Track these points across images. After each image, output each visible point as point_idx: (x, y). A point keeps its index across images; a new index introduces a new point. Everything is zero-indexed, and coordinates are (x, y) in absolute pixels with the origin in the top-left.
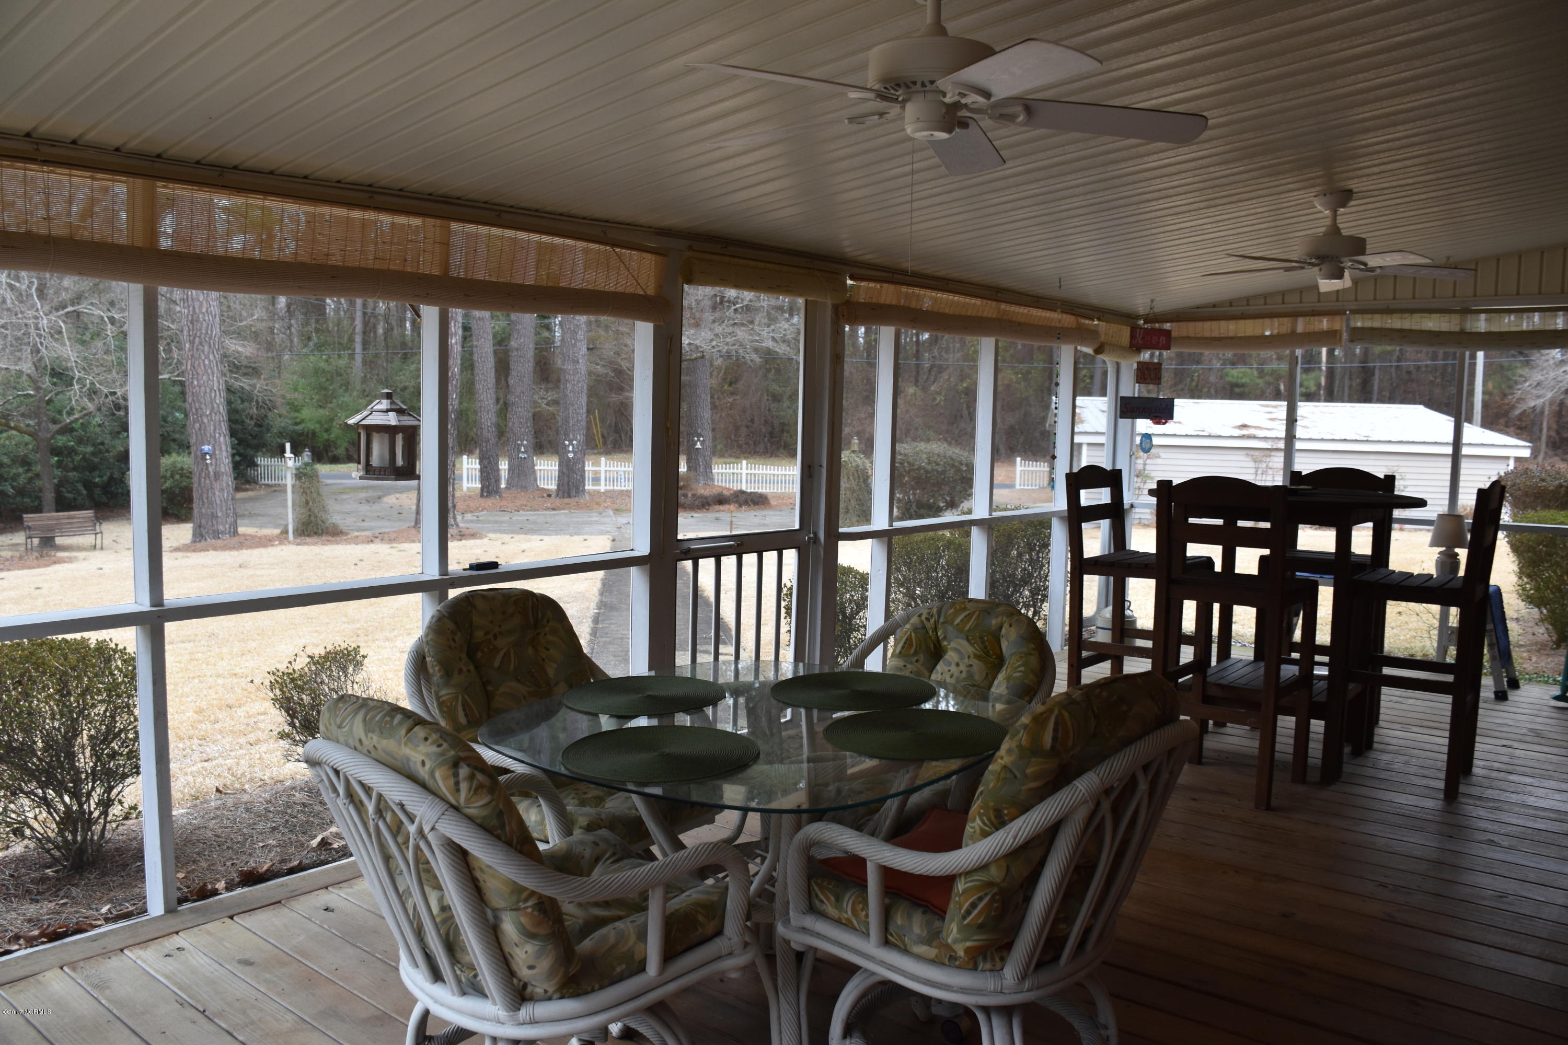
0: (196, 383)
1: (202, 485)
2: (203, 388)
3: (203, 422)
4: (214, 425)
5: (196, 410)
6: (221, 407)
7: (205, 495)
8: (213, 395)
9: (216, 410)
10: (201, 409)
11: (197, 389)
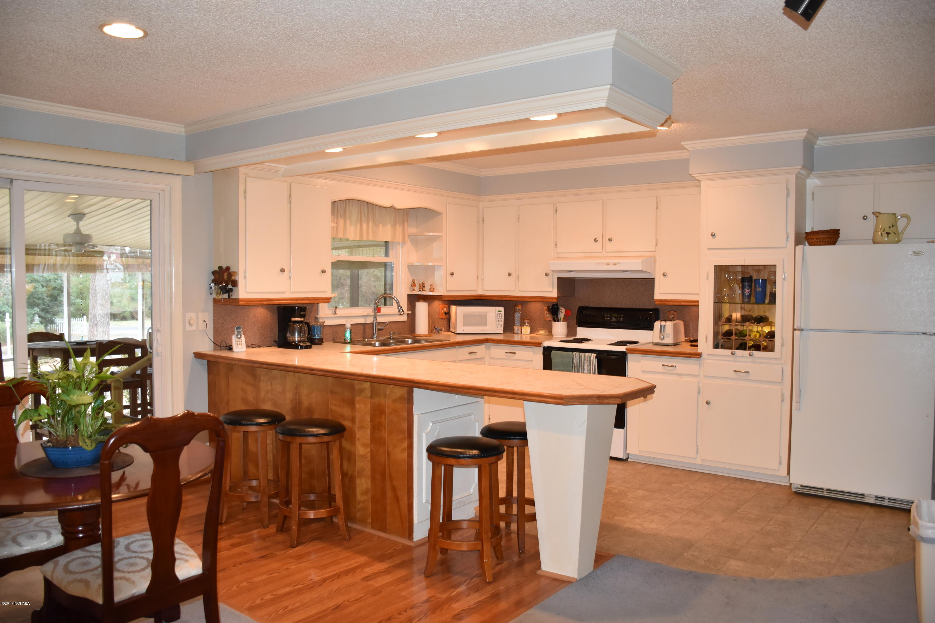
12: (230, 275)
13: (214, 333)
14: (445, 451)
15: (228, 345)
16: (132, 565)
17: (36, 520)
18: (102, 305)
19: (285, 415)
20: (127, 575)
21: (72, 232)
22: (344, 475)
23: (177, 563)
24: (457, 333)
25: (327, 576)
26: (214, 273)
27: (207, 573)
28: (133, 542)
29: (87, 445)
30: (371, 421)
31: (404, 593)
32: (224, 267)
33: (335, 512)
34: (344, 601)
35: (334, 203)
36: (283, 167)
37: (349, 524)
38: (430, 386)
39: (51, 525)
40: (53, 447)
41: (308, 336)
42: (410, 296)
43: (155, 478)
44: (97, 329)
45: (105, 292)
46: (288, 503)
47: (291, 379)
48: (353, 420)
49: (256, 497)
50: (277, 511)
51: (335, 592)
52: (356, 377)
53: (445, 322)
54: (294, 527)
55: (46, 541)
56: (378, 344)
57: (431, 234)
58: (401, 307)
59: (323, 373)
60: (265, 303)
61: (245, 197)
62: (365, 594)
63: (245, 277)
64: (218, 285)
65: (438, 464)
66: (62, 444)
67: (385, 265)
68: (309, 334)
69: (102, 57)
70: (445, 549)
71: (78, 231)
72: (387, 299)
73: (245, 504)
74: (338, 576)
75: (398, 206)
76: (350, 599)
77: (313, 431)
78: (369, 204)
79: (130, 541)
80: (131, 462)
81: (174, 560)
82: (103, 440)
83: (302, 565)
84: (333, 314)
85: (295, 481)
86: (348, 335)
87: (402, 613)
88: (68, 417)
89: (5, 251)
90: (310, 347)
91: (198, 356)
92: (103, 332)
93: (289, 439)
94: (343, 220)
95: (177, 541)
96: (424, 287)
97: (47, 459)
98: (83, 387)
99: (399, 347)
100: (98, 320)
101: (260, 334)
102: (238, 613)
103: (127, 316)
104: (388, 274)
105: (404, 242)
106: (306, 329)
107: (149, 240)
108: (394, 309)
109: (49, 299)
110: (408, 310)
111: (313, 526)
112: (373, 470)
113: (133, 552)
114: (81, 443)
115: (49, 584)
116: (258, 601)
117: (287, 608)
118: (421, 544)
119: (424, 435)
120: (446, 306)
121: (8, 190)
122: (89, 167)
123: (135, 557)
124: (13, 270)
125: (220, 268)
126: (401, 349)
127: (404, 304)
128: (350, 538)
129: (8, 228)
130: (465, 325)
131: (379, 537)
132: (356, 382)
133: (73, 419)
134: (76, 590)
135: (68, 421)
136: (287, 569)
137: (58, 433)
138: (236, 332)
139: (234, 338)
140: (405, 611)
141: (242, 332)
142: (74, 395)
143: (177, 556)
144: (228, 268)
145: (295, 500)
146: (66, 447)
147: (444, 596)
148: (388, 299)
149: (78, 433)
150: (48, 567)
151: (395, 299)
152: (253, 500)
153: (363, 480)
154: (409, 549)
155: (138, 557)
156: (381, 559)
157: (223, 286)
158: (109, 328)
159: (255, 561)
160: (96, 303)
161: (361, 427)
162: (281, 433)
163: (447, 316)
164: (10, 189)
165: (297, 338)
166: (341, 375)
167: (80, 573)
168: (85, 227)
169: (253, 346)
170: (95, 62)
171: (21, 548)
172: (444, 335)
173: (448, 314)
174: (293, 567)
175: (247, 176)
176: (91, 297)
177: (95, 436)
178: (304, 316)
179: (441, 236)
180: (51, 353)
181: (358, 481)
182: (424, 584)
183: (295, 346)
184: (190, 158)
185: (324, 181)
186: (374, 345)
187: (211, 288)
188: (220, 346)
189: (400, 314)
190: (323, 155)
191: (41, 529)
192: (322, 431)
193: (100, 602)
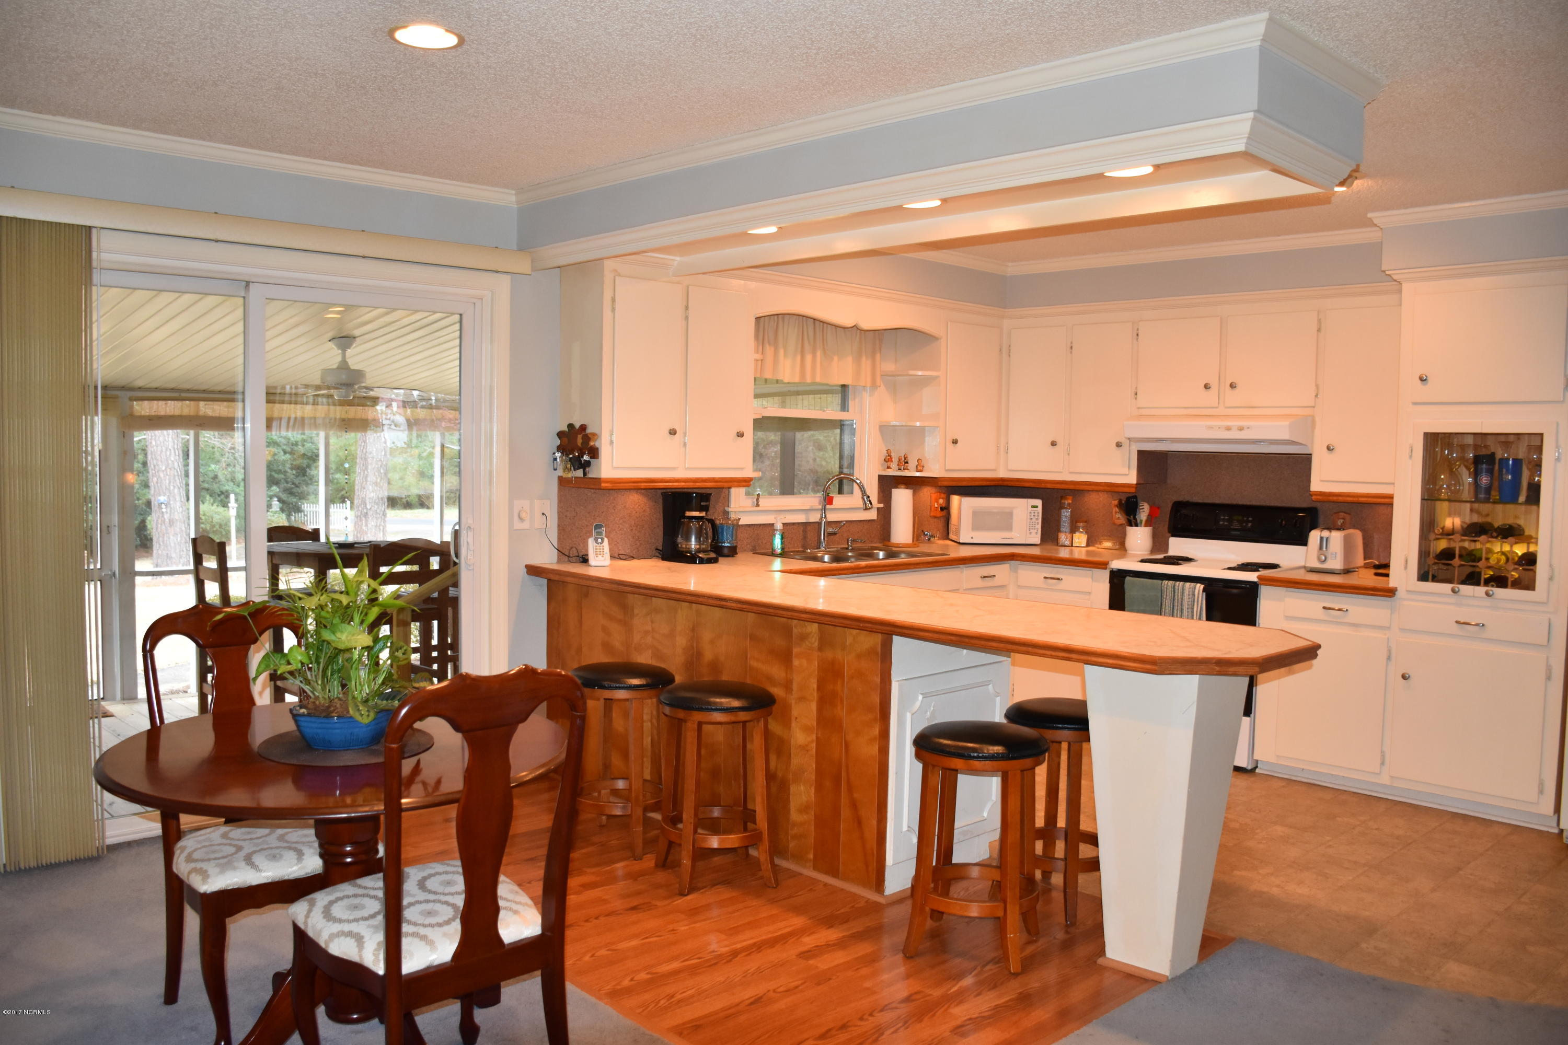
0: (154, 443)
1: (159, 530)
2: (159, 448)
3: (159, 476)
4: (169, 479)
5: (154, 466)
6: (176, 464)
7: (161, 539)
8: (168, 453)
9: (170, 466)
10: (159, 465)
11: (155, 448)
12: (587, 438)
13: (559, 534)
14: (945, 745)
15: (581, 554)
16: (429, 913)
17: (280, 831)
18: (376, 484)
19: (674, 673)
20: (422, 931)
21: (335, 366)
22: (770, 777)
23: (502, 914)
24: (961, 542)
25: (739, 946)
26: (560, 435)
27: (549, 934)
28: (431, 876)
29: (362, 715)
30: (819, 689)
31: (868, 984)
32: (577, 426)
33: (755, 839)
34: (769, 991)
35: (758, 319)
36: (676, 260)
37: (777, 861)
38: (921, 634)
39: (304, 840)
40: (309, 715)
41: (712, 542)
42: (882, 478)
43: (469, 775)
44: (366, 521)
45: (380, 463)
46: (675, 820)
47: (684, 614)
48: (788, 686)
49: (624, 808)
50: (659, 831)
51: (753, 974)
52: (796, 614)
53: (941, 524)
54: (686, 862)
55: (297, 864)
56: (829, 558)
57: (920, 373)
58: (868, 497)
59: (739, 606)
60: (643, 485)
61: (613, 310)
62: (802, 981)
63: (612, 442)
64: (567, 455)
65: (934, 766)
66: (323, 711)
67: (840, 424)
68: (713, 540)
69: (391, 82)
70: (939, 912)
71: (344, 366)
72: (843, 482)
73: (604, 817)
74: (759, 947)
75: (865, 325)
76: (778, 988)
77: (721, 703)
78: (817, 323)
79: (425, 874)
80: (429, 746)
81: (497, 910)
82: (387, 708)
83: (698, 925)
84: (753, 506)
85: (690, 785)
86: (777, 542)
87: (865, 1017)
88: (332, 668)
89: (236, 396)
90: (715, 561)
91: (533, 571)
92: (376, 526)
93: (681, 714)
94: (773, 349)
95: (502, 878)
96: (907, 463)
97: (298, 733)
98: (357, 619)
99: (863, 563)
100: (368, 507)
101: (633, 537)
102: (593, 1000)
103: (414, 502)
104: (847, 439)
105: (874, 386)
106: (710, 530)
107: (458, 379)
108: (855, 499)
109: (294, 472)
110: (879, 502)
111: (717, 860)
112: (819, 772)
113: (430, 892)
114: (351, 712)
115: (300, 936)
116: (626, 983)
117: (673, 996)
118: (898, 900)
119: (909, 715)
120: (943, 495)
121: (242, 299)
122: (363, 260)
123: (434, 901)
124: (248, 425)
125: (571, 426)
126: (867, 567)
127: (873, 491)
128: (777, 885)
129: (240, 360)
130: (976, 527)
131: (825, 885)
132: (795, 622)
133: (339, 671)
134: (341, 948)
135: (332, 675)
136: (673, 930)
137: (317, 694)
138: (594, 533)
139: (591, 542)
140: (871, 1015)
141: (604, 533)
142: (342, 632)
143: (501, 903)
144: (583, 428)
145: (688, 815)
146: (328, 716)
147: (937, 993)
148: (845, 481)
149: (348, 695)
150: (298, 910)
151: (858, 481)
152: (618, 812)
153: (802, 788)
154: (876, 908)
155: (440, 901)
156: (829, 922)
157: (574, 456)
158: (385, 521)
159: (621, 914)
160: (366, 481)
161: (801, 699)
162: (667, 704)
163: (944, 513)
164: (244, 298)
165: (693, 544)
166: (771, 610)
167: (349, 921)
168: (356, 358)
169: (621, 556)
170: (379, 89)
171: (258, 874)
172: (938, 546)
173: (946, 509)
174: (683, 928)
175: (617, 273)
176: (358, 470)
177: (373, 700)
178: (705, 509)
179: (937, 377)
180: (299, 559)
181: (793, 789)
182: (902, 970)
183: (689, 558)
184: (525, 246)
185: (742, 282)
186: (821, 560)
187: (555, 459)
188: (569, 557)
189: (866, 509)
190: (743, 238)
191: (288, 845)
192: (736, 703)
193: (381, 971)
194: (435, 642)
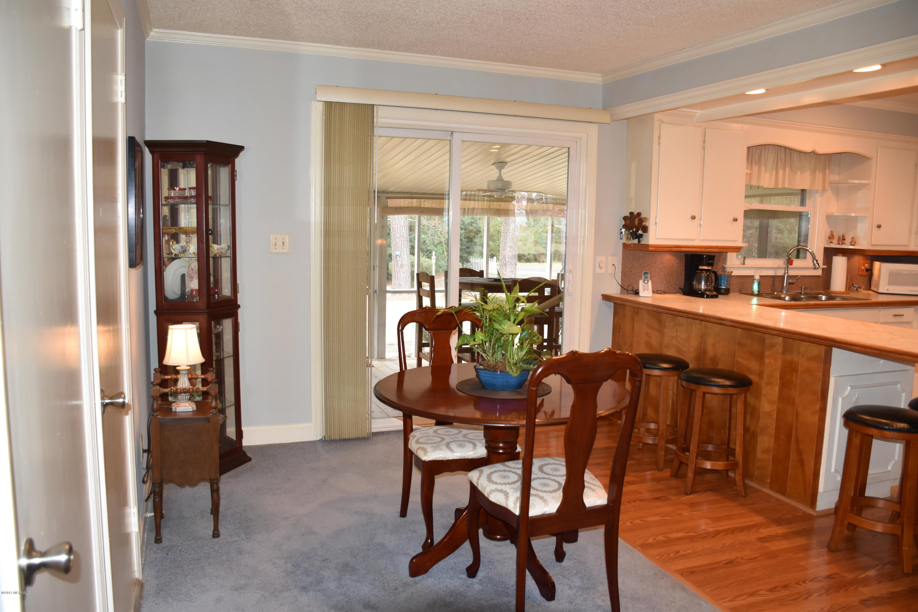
0: (394, 223)
1: (395, 270)
2: (397, 225)
3: (396, 241)
4: (401, 242)
5: (394, 235)
6: (405, 234)
7: (396, 275)
8: (401, 228)
9: (402, 235)
10: (396, 235)
11: (395, 225)
12: (641, 221)
13: (622, 277)
14: (866, 419)
15: (634, 289)
16: (545, 485)
17: (465, 431)
18: (511, 247)
19: (689, 363)
20: (541, 494)
21: (495, 179)
22: (746, 430)
23: (586, 490)
24: (880, 291)
25: (720, 528)
26: (625, 218)
27: (611, 504)
28: (545, 465)
29: (513, 372)
30: (781, 377)
31: (802, 563)
32: (635, 213)
33: (734, 466)
34: (738, 558)
35: (749, 148)
36: (698, 112)
37: (747, 482)
38: (853, 347)
39: (476, 438)
40: (484, 369)
41: (714, 285)
42: (826, 249)
43: (574, 408)
44: (506, 268)
45: (514, 236)
46: (686, 449)
47: (696, 327)
48: (760, 374)
49: (654, 440)
50: (673, 456)
51: (729, 546)
52: (769, 331)
53: (866, 280)
54: (690, 475)
55: (473, 451)
56: (789, 298)
57: (856, 182)
58: (817, 261)
59: (732, 324)
60: (674, 249)
61: (659, 144)
62: (759, 555)
63: (656, 223)
64: (629, 230)
65: (857, 432)
66: (492, 368)
67: (799, 215)
68: (715, 284)
69: (534, 14)
70: (853, 525)
71: (500, 179)
72: (800, 252)
73: (641, 444)
74: (733, 531)
75: (820, 151)
76: (744, 557)
77: (718, 382)
78: (787, 150)
79: (543, 463)
80: (549, 392)
81: (583, 487)
82: (527, 369)
83: (695, 513)
84: (741, 264)
85: (696, 429)
86: (755, 287)
87: (800, 583)
88: (498, 345)
90: (716, 297)
91: (606, 298)
92: (511, 271)
93: (693, 386)
94: (757, 167)
95: (586, 470)
96: (844, 240)
97: (477, 379)
98: (512, 319)
99: (812, 302)
100: (507, 261)
101: (666, 281)
102: (631, 547)
103: (531, 259)
104: (804, 224)
105: (824, 190)
106: (713, 278)
107: (566, 185)
108: (808, 262)
109: (466, 240)
110: (824, 264)
111: (708, 476)
112: (778, 430)
113: (545, 473)
114: (507, 369)
115: (474, 489)
116: (651, 540)
117: (678, 552)
118: (825, 514)
119: (840, 399)
120: (868, 262)
121: (448, 142)
122: (515, 117)
123: (547, 479)
124: (451, 213)
125: (631, 213)
126: (815, 305)
127: (820, 257)
128: (746, 495)
129: (447, 174)
130: (890, 283)
131: (777, 499)
132: (768, 335)
133: (501, 346)
134: (496, 498)
135: (497, 348)
136: (680, 514)
137: (489, 359)
138: (643, 277)
139: (641, 282)
140: (804, 582)
141: (649, 277)
142: (505, 325)
143: (586, 484)
144: (639, 214)
145: (693, 447)
146: (495, 371)
147: (850, 576)
148: (801, 251)
149: (505, 360)
150: (474, 475)
151: (810, 251)
152: (650, 441)
153: (766, 438)
154: (809, 518)
155: (550, 479)
156: (779, 522)
157: (633, 231)
158: (516, 269)
159: (649, 501)
160: (506, 245)
161: (769, 383)
162: (685, 380)
163: (868, 273)
164: (450, 140)
165: (703, 286)
166: (753, 328)
167: (501, 484)
168: (507, 174)
169: (658, 292)
170: (527, 19)
171: (453, 454)
172: (863, 294)
173: (870, 271)
174: (686, 514)
175: (662, 121)
176: (501, 239)
177: (519, 364)
178: (712, 265)
179: (868, 184)
180: (472, 287)
181: (760, 438)
182: (826, 558)
183: (701, 295)
184: (607, 106)
185: (740, 125)
186: (783, 299)
187: (622, 233)
188: (627, 290)
189: (815, 268)
190: (743, 97)
191: (468, 440)
192: (727, 383)
193: (517, 513)
194: (546, 337)
